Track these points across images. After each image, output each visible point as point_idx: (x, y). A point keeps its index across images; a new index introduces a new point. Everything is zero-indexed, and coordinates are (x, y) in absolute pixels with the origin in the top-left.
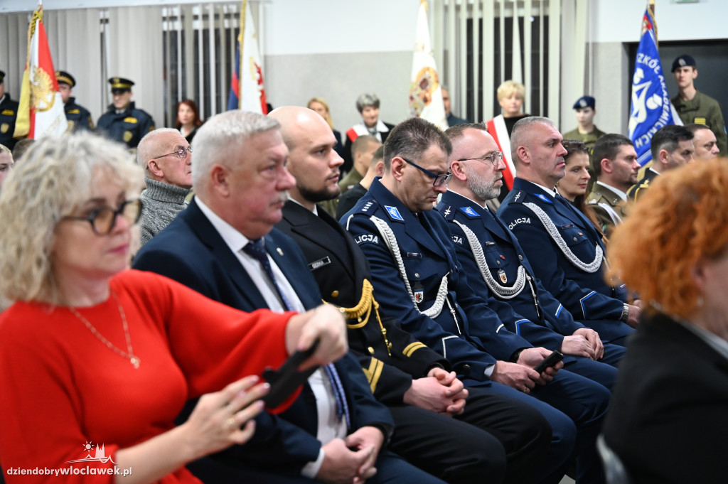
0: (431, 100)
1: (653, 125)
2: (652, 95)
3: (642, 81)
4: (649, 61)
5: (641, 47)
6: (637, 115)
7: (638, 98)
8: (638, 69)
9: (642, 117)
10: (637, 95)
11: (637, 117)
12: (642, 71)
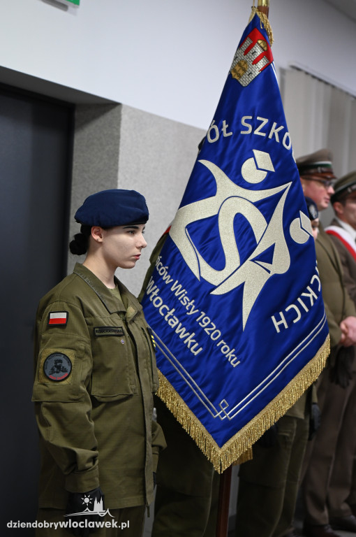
2: (297, 215)
3: (270, 180)
6: (267, 256)
7: (268, 217)
8: (256, 152)
9: (282, 263)
10: (262, 211)
11: (270, 261)
12: (267, 155)
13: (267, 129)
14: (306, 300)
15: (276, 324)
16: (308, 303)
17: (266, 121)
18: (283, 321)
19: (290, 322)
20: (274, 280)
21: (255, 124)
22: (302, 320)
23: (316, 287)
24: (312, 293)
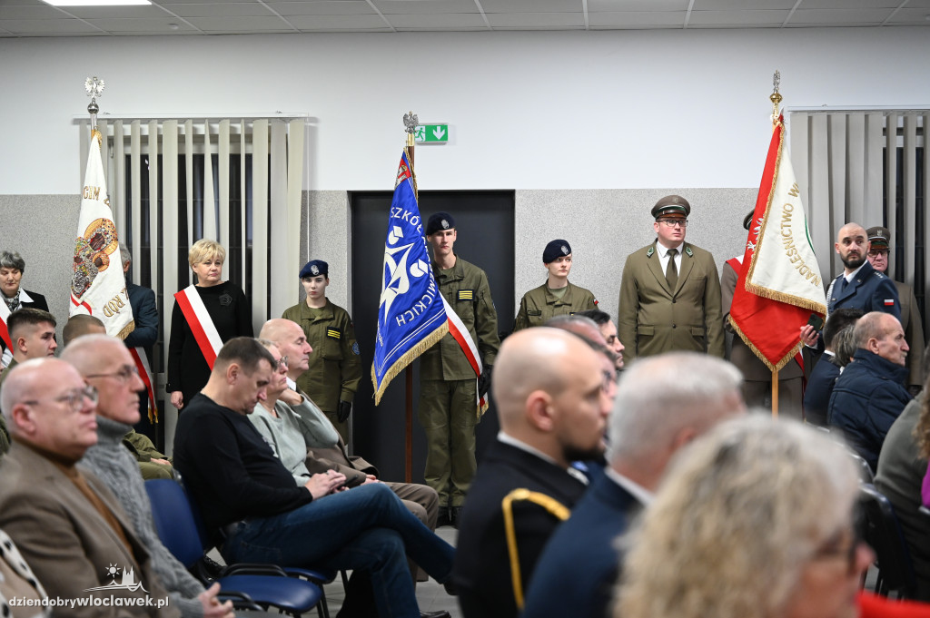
0: (108, 264)
1: (420, 299)
2: (415, 261)
3: (401, 242)
4: (410, 217)
5: (396, 199)
6: (396, 284)
7: (397, 263)
8: (395, 227)
9: (404, 287)
10: (395, 259)
11: (397, 287)
12: (400, 229)
13: (401, 214)
14: (418, 309)
15: (399, 322)
16: (420, 312)
17: (401, 209)
18: (403, 320)
19: (407, 321)
20: (399, 297)
21: (396, 211)
22: (415, 319)
23: (426, 301)
24: (422, 305)
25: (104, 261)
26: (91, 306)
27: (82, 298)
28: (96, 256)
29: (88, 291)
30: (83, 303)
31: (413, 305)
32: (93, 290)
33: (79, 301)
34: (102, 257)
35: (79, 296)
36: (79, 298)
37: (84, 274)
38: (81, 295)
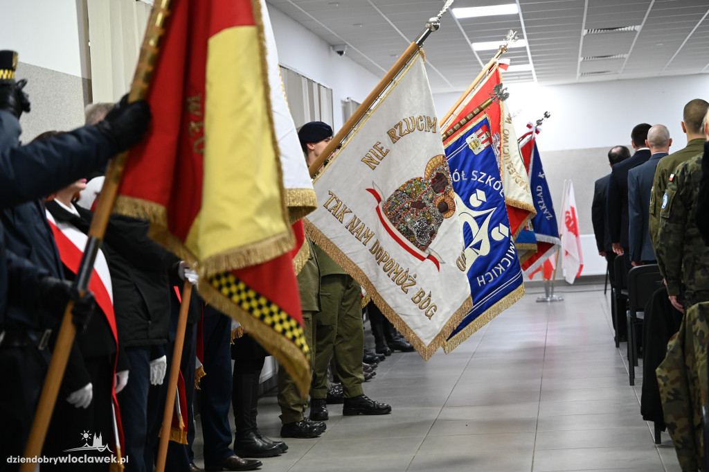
0: (454, 209)
1: (499, 262)
2: (497, 225)
3: (483, 206)
4: (493, 183)
6: (478, 246)
7: (480, 225)
8: (478, 191)
9: (485, 250)
10: (477, 222)
11: (479, 249)
12: (483, 193)
13: (485, 179)
14: (497, 271)
15: (479, 282)
16: (498, 273)
17: (485, 174)
18: (483, 280)
19: (487, 282)
20: (480, 259)
21: (479, 176)
22: (494, 281)
23: (505, 264)
24: (501, 268)
25: (450, 205)
26: (439, 260)
27: (427, 251)
28: (438, 201)
29: (435, 242)
30: (430, 257)
31: (493, 267)
32: (440, 241)
33: (425, 255)
34: (448, 200)
35: (423, 248)
36: (423, 250)
37: (429, 222)
38: (427, 246)
